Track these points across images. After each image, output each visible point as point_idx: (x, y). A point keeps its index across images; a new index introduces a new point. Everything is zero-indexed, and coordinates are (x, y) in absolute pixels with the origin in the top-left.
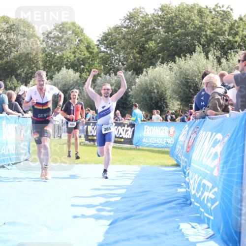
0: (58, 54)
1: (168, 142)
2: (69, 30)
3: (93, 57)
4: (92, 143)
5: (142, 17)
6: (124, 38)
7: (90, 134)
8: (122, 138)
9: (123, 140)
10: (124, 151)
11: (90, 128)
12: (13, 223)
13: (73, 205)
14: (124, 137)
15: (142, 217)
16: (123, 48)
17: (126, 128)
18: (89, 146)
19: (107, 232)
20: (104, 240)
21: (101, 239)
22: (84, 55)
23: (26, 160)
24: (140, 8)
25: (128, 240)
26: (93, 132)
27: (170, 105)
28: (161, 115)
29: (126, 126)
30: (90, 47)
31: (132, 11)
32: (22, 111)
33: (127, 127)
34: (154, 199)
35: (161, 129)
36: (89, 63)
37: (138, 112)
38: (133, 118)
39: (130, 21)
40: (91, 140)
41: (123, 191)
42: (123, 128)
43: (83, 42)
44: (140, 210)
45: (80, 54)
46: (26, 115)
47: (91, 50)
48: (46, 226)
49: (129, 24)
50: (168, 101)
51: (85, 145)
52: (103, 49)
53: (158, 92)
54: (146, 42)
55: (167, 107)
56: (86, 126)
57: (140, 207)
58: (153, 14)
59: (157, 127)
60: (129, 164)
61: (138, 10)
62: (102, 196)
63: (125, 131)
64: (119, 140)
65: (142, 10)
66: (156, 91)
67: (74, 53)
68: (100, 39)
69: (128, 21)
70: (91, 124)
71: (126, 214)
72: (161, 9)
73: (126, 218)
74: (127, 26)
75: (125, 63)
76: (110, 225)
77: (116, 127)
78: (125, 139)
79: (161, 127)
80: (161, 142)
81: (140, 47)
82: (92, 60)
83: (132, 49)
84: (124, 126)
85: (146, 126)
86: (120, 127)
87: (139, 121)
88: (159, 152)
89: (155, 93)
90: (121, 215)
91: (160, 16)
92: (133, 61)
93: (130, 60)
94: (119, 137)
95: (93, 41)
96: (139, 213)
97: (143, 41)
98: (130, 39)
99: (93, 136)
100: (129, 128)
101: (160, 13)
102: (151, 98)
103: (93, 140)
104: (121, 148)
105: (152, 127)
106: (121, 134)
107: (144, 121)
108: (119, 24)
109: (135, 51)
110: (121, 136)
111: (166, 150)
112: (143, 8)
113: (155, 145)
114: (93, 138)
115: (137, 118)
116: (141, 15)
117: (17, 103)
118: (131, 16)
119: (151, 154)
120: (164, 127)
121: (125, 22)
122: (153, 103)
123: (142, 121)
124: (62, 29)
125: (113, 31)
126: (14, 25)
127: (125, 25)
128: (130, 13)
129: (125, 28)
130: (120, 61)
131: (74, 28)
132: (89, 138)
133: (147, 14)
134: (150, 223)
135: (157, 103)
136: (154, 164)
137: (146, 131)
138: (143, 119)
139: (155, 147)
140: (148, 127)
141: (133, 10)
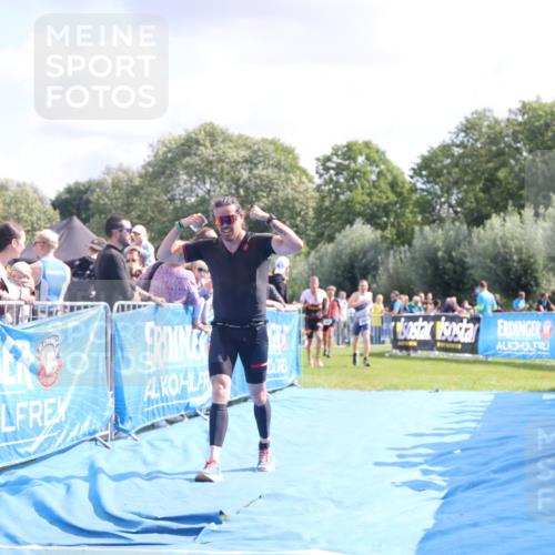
0: (342, 197)
1: (540, 347)
2: (361, 154)
3: (403, 200)
4: (405, 353)
5: (489, 127)
6: (457, 165)
7: (400, 337)
8: (458, 342)
9: (459, 346)
10: (462, 366)
11: (400, 326)
12: (276, 496)
13: (377, 464)
14: (462, 341)
15: (502, 484)
16: (456, 183)
17: (465, 324)
18: (400, 357)
19: (440, 511)
20: (435, 525)
21: (429, 523)
22: (387, 198)
23: (292, 385)
24: (485, 110)
25: (475, 525)
26: (405, 333)
27: (544, 283)
28: (527, 300)
29: (465, 321)
30: (397, 184)
31: (469, 116)
32: (281, 299)
33: (468, 322)
34: (521, 450)
35: (529, 326)
36: (395, 212)
37: (487, 296)
38: (479, 307)
39: (467, 135)
40: (401, 348)
41: (465, 437)
42: (460, 324)
43: (384, 175)
44: (496, 472)
45: (380, 198)
46: (289, 307)
47: (399, 190)
48: (333, 501)
49: (466, 140)
50: (539, 275)
51: (392, 356)
52: (419, 185)
53: (520, 260)
54: (497, 169)
55: (538, 285)
56: (393, 324)
57: (496, 465)
58: (508, 120)
59: (520, 322)
60: (473, 389)
61: (480, 113)
62: (426, 446)
63: (463, 330)
64: (453, 346)
65: (487, 113)
66: (515, 257)
67: (370, 195)
68: (416, 167)
69: (463, 134)
70: (403, 320)
71: (473, 478)
72: (520, 111)
73: (473, 485)
74: (462, 143)
75: (459, 209)
76: (443, 498)
77: (447, 323)
78: (463, 344)
79: (529, 322)
80: (528, 347)
81: (487, 180)
82: (401, 208)
83: (471, 183)
84: (462, 321)
85: (500, 321)
86: (454, 323)
87: (489, 311)
88: (525, 366)
89: (514, 261)
90: (463, 480)
91: (520, 124)
92: (474, 205)
93: (468, 204)
94: (453, 342)
95: (402, 173)
96: (497, 476)
97: (491, 169)
98: (468, 165)
99: (406, 340)
100: (471, 325)
101: (520, 119)
102: (507, 271)
103: (407, 348)
104: (457, 361)
105: (511, 323)
106: (456, 336)
107: (497, 311)
108: (448, 141)
109: (478, 188)
110: (456, 340)
111: (537, 361)
112: (490, 111)
113: (518, 354)
114: (406, 343)
115: (485, 307)
116: (486, 123)
117: (272, 286)
118: (469, 126)
119: (510, 370)
120: (533, 322)
121: (458, 136)
122: (512, 279)
123: (494, 311)
124: (348, 154)
125: (439, 153)
126: (259, 150)
127: (458, 142)
128: (467, 120)
129: (458, 146)
130: (450, 206)
131: (368, 151)
132: (400, 343)
133: (497, 122)
134: (514, 496)
135: (519, 278)
136: (517, 389)
137: (502, 331)
138: (496, 307)
139: (518, 357)
140: (506, 323)
141: (472, 114)
